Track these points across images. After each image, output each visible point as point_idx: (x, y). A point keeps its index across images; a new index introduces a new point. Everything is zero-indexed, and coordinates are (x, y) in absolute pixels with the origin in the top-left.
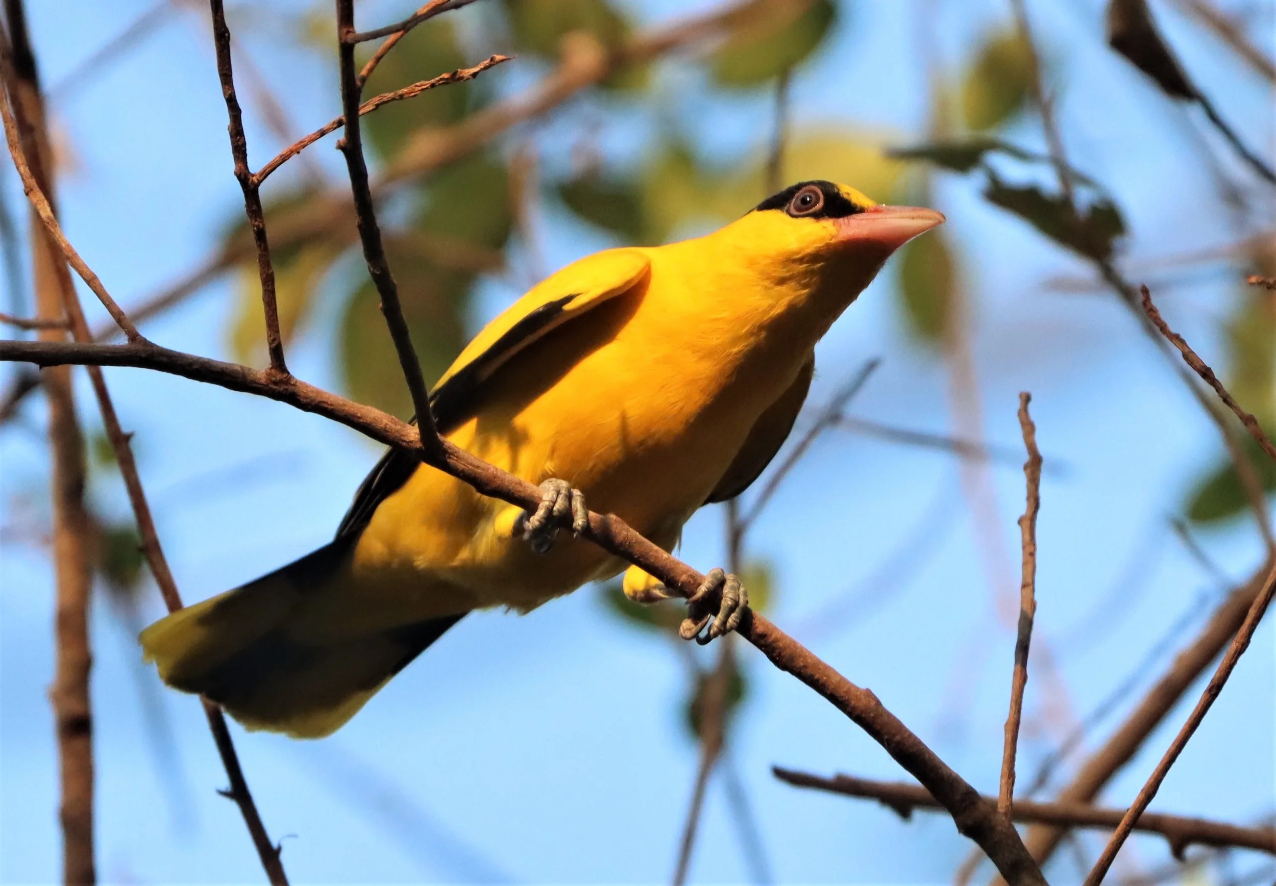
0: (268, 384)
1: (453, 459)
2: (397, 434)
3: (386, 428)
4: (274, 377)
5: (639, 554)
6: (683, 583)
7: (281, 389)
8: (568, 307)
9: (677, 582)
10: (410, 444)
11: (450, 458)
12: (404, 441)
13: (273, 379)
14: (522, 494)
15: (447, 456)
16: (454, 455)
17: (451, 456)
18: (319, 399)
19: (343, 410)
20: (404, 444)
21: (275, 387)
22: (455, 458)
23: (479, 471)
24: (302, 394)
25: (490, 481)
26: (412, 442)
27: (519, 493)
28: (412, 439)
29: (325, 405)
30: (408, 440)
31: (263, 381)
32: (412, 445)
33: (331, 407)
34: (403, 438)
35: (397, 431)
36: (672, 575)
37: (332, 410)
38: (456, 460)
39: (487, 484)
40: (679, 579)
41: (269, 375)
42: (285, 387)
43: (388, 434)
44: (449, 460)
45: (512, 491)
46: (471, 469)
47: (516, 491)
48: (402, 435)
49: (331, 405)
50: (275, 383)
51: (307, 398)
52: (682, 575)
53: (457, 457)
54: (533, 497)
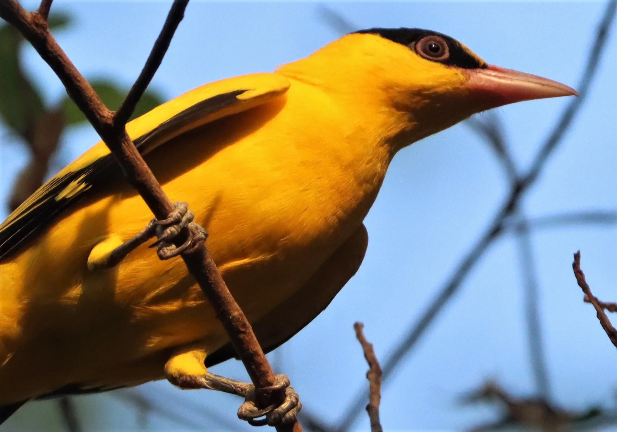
0: (30, 24)
1: (125, 145)
2: (96, 106)
3: (91, 98)
4: (38, 20)
5: (214, 281)
6: (234, 317)
7: (40, 32)
8: (240, 97)
9: (230, 315)
10: (102, 118)
11: (124, 143)
12: (100, 115)
13: (37, 21)
14: (158, 195)
15: (123, 140)
16: (127, 142)
17: (126, 142)
18: (59, 53)
19: (70, 70)
20: (98, 117)
21: (35, 28)
22: (127, 145)
23: (139, 163)
24: (50, 43)
25: (143, 174)
26: (104, 117)
27: (156, 193)
28: (105, 115)
29: (61, 60)
30: (102, 115)
31: (29, 19)
32: (104, 120)
33: (64, 63)
34: (99, 111)
35: (98, 105)
36: (229, 308)
37: (63, 65)
38: (127, 147)
39: (139, 175)
40: (232, 313)
41: (34, 17)
42: (43, 32)
43: (91, 103)
44: (123, 144)
45: (153, 189)
46: (134, 158)
47: (156, 190)
48: (99, 109)
49: (65, 62)
50: (37, 25)
51: (52, 48)
52: (235, 311)
53: (128, 144)
54: (164, 200)
